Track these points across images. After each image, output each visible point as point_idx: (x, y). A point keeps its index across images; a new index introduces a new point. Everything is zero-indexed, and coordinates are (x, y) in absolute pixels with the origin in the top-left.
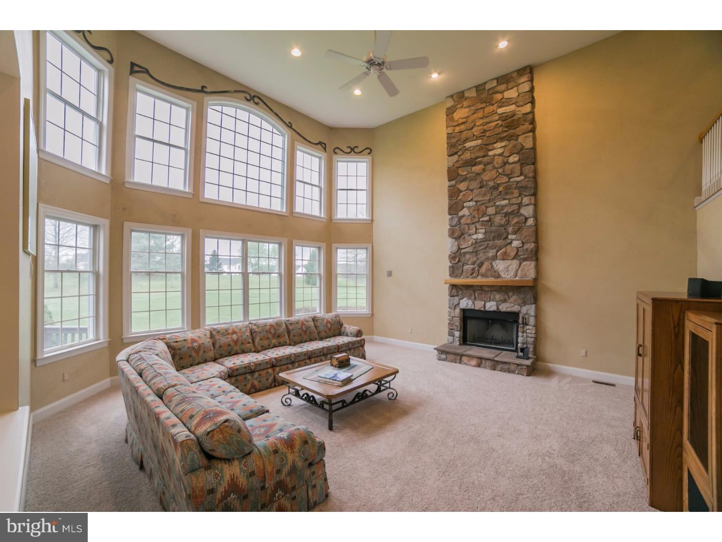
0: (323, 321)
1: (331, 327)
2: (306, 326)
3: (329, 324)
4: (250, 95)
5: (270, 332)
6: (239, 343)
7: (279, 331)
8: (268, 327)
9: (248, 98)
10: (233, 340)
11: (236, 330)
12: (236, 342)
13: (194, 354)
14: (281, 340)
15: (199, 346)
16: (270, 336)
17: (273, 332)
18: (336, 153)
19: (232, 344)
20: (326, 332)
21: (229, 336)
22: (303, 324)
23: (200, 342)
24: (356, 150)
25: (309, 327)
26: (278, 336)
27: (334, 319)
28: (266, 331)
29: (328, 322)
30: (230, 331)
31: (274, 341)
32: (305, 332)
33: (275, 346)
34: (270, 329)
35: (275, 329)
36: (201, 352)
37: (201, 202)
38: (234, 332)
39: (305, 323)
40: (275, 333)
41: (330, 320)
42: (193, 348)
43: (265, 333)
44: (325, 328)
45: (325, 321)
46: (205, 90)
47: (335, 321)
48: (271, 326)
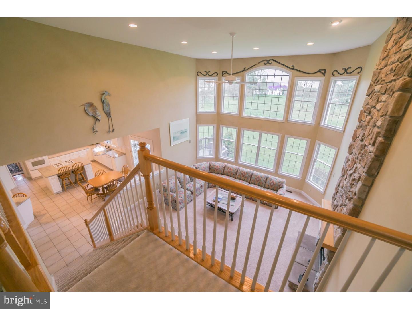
0: (270, 180)
1: (273, 185)
2: (259, 179)
3: (272, 183)
4: (267, 61)
5: (242, 174)
6: (230, 173)
7: (246, 176)
8: (243, 172)
9: (266, 63)
10: (229, 171)
11: (232, 169)
12: (229, 172)
13: (215, 170)
14: (246, 179)
15: (218, 169)
16: (242, 176)
17: (243, 175)
18: (333, 75)
19: (228, 172)
20: (268, 186)
21: (228, 169)
22: (258, 177)
23: (219, 168)
24: (349, 71)
25: (260, 180)
26: (245, 177)
27: (277, 182)
28: (241, 173)
29: (273, 182)
30: (230, 168)
31: (243, 178)
32: (257, 181)
33: (242, 180)
34: (243, 173)
35: (245, 174)
36: (218, 171)
37: (242, 118)
38: (231, 169)
39: (260, 178)
40: (244, 176)
41: (274, 182)
42: (216, 169)
43: (240, 173)
44: (269, 184)
45: (271, 181)
46: (245, 69)
47: (277, 184)
48: (244, 172)
